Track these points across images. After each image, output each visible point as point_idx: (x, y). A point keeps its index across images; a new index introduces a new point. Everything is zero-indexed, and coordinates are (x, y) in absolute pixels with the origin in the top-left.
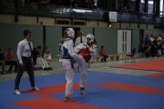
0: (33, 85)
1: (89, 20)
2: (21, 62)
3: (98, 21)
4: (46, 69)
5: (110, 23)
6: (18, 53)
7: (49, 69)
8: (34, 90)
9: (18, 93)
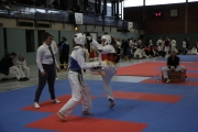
0: (53, 97)
1: (54, 22)
2: (42, 70)
3: (63, 22)
4: (21, 80)
5: (76, 26)
6: (38, 60)
7: (25, 79)
8: (55, 102)
9: (37, 106)
